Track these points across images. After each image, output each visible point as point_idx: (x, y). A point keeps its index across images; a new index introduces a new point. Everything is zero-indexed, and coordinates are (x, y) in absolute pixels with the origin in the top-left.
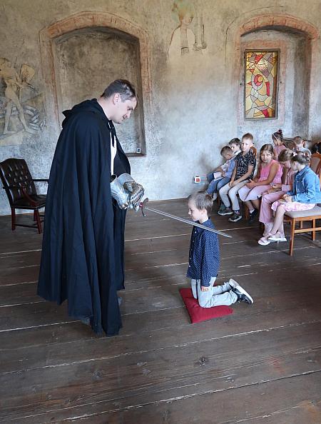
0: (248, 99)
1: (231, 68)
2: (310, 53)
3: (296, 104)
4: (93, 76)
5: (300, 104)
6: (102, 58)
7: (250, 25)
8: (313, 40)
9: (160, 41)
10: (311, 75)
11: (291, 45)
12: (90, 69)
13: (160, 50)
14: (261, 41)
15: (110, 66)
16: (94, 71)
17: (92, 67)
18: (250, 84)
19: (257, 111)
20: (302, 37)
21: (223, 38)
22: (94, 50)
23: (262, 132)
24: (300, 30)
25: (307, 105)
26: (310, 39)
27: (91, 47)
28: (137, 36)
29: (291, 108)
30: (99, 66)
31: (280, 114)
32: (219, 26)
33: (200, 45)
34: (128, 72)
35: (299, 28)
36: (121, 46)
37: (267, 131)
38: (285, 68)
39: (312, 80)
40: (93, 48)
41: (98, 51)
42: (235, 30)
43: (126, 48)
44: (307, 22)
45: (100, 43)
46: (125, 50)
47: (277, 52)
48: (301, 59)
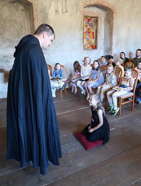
0: (85, 40)
1: (79, 24)
2: (113, 19)
3: (105, 43)
4: (5, 23)
5: (108, 43)
6: (9, 13)
7: (88, 3)
8: (114, 14)
9: (44, 6)
10: (113, 30)
11: (103, 15)
12: (2, 18)
13: (44, 12)
14: (90, 12)
15: (14, 18)
16: (4, 20)
17: (4, 18)
18: (85, 32)
19: (89, 46)
20: (109, 12)
21: (76, 8)
22: (5, 8)
23: (91, 56)
24: (109, 8)
25: (111, 43)
26: (113, 13)
27: (3, 6)
28: (32, 2)
29: (103, 45)
30: (8, 17)
31: (98, 47)
32: (73, 1)
33: (64, 11)
34: (25, 22)
35: (109, 7)
36: (21, 7)
37: (93, 55)
38: (101, 26)
39: (113, 32)
40: (4, 7)
41: (7, 9)
42: (81, 5)
43: (24, 8)
44: (112, 5)
45: (8, 5)
46: (23, 9)
47: (97, 18)
48: (108, 22)
